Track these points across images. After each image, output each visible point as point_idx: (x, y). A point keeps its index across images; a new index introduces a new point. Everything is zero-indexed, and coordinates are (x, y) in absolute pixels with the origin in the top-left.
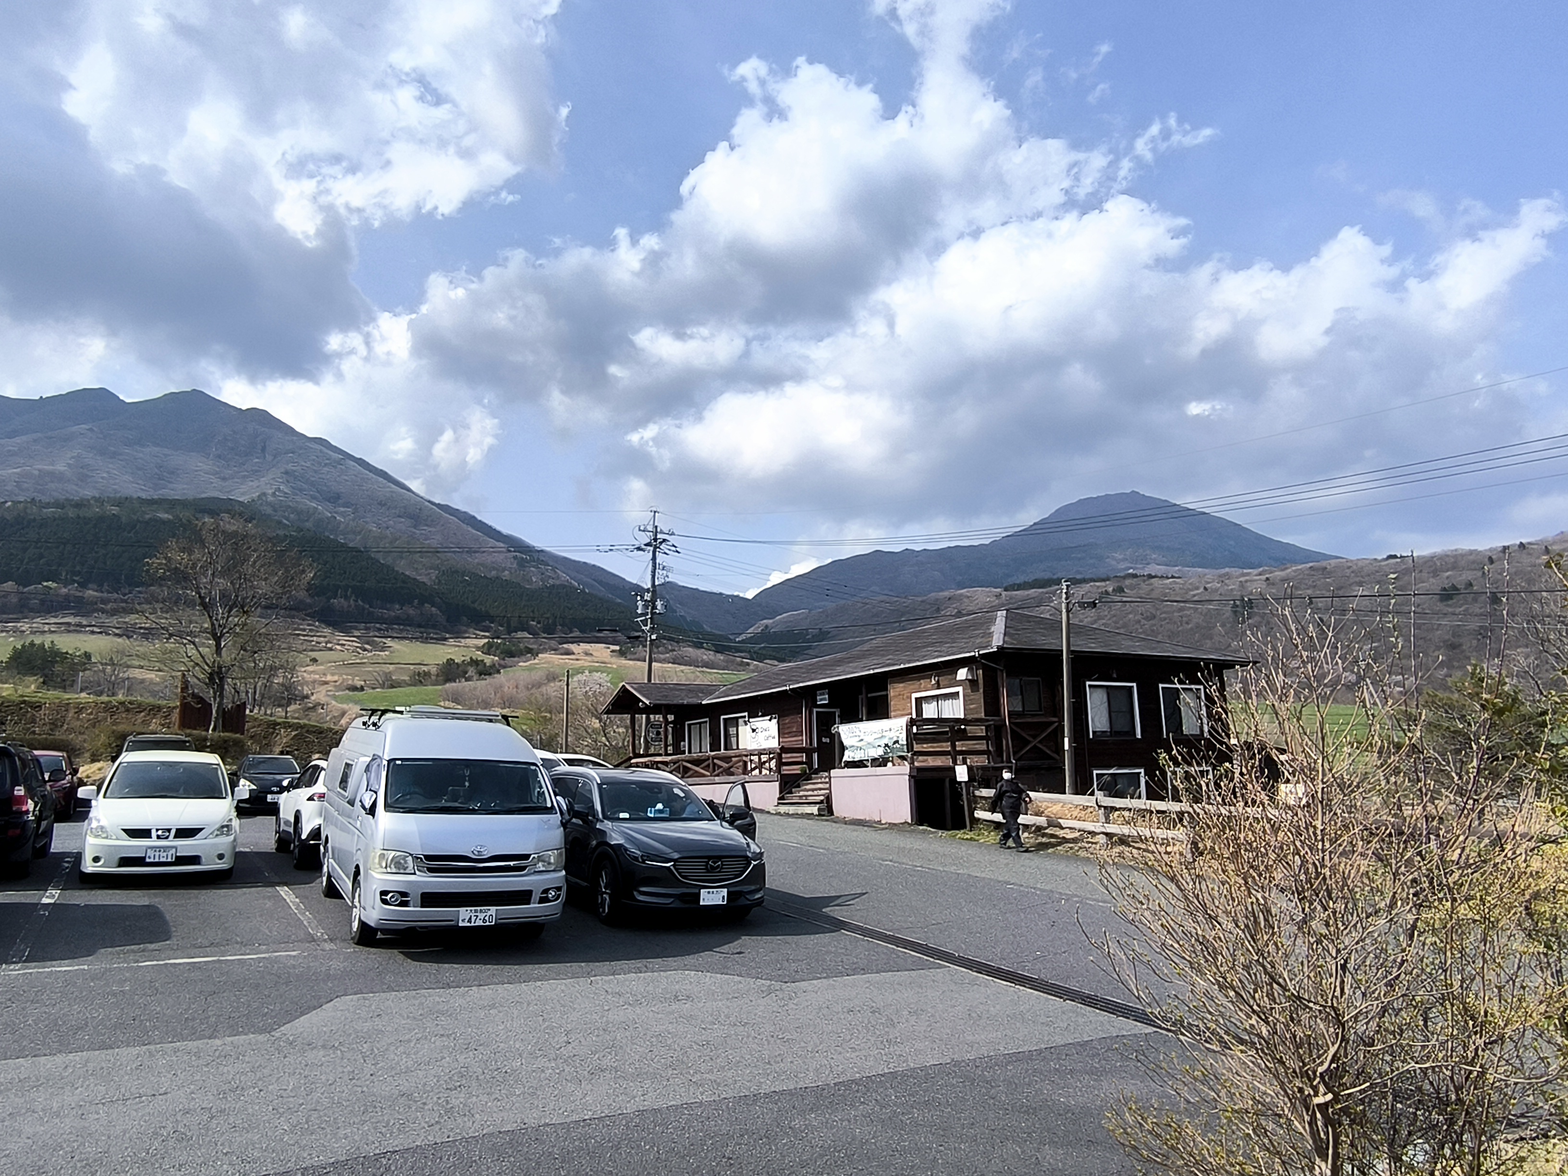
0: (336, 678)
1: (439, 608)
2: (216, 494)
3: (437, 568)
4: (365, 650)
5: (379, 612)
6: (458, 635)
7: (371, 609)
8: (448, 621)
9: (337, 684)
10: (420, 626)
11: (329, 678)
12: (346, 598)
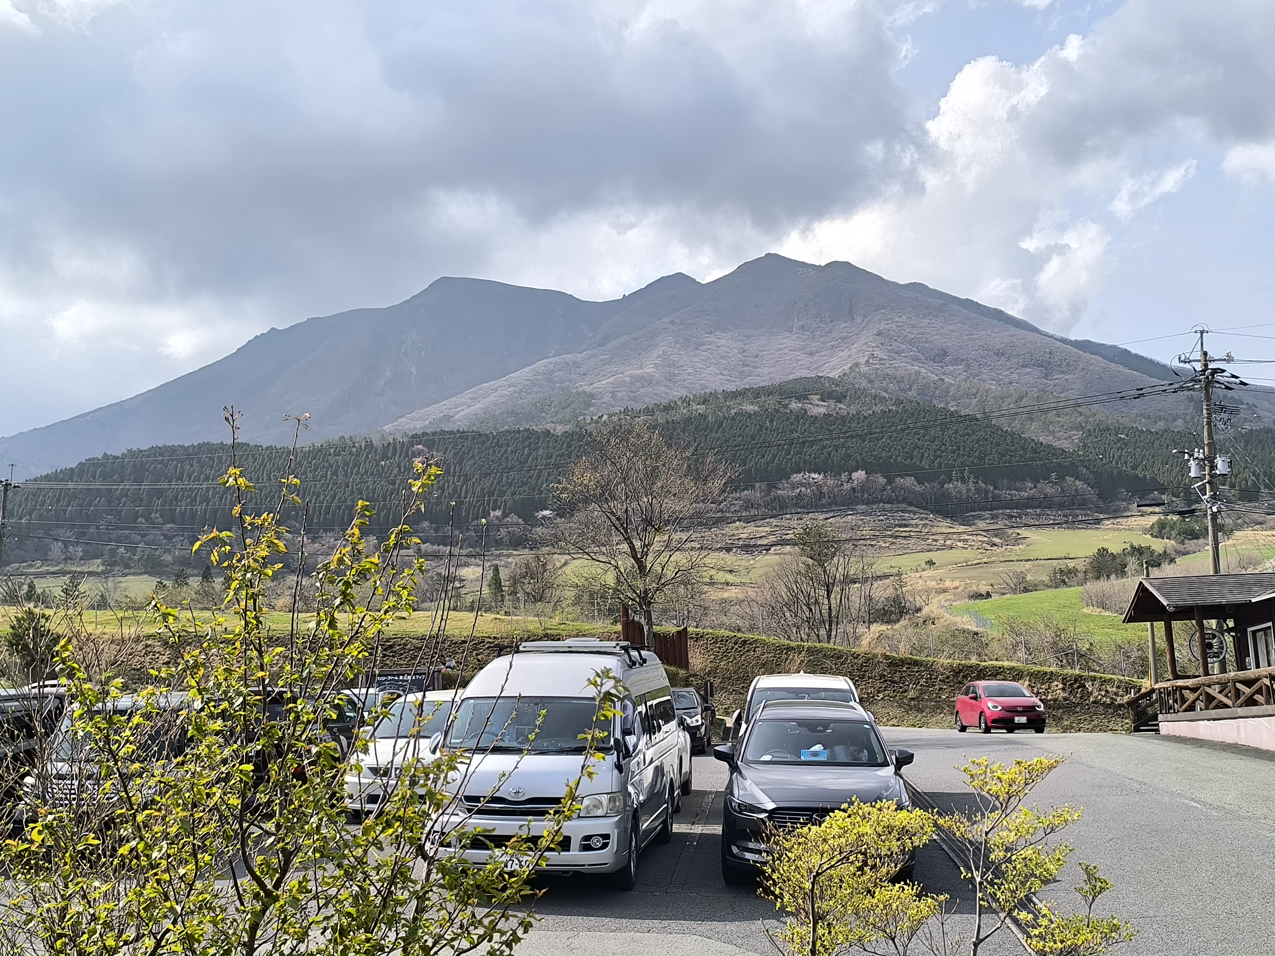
0: (957, 583)
1: (1086, 481)
2: (804, 373)
3: (1081, 427)
4: (994, 545)
5: (1006, 494)
6: (1116, 514)
7: (997, 492)
8: (1100, 495)
9: (960, 590)
10: (1061, 506)
11: (948, 584)
12: (963, 480)
